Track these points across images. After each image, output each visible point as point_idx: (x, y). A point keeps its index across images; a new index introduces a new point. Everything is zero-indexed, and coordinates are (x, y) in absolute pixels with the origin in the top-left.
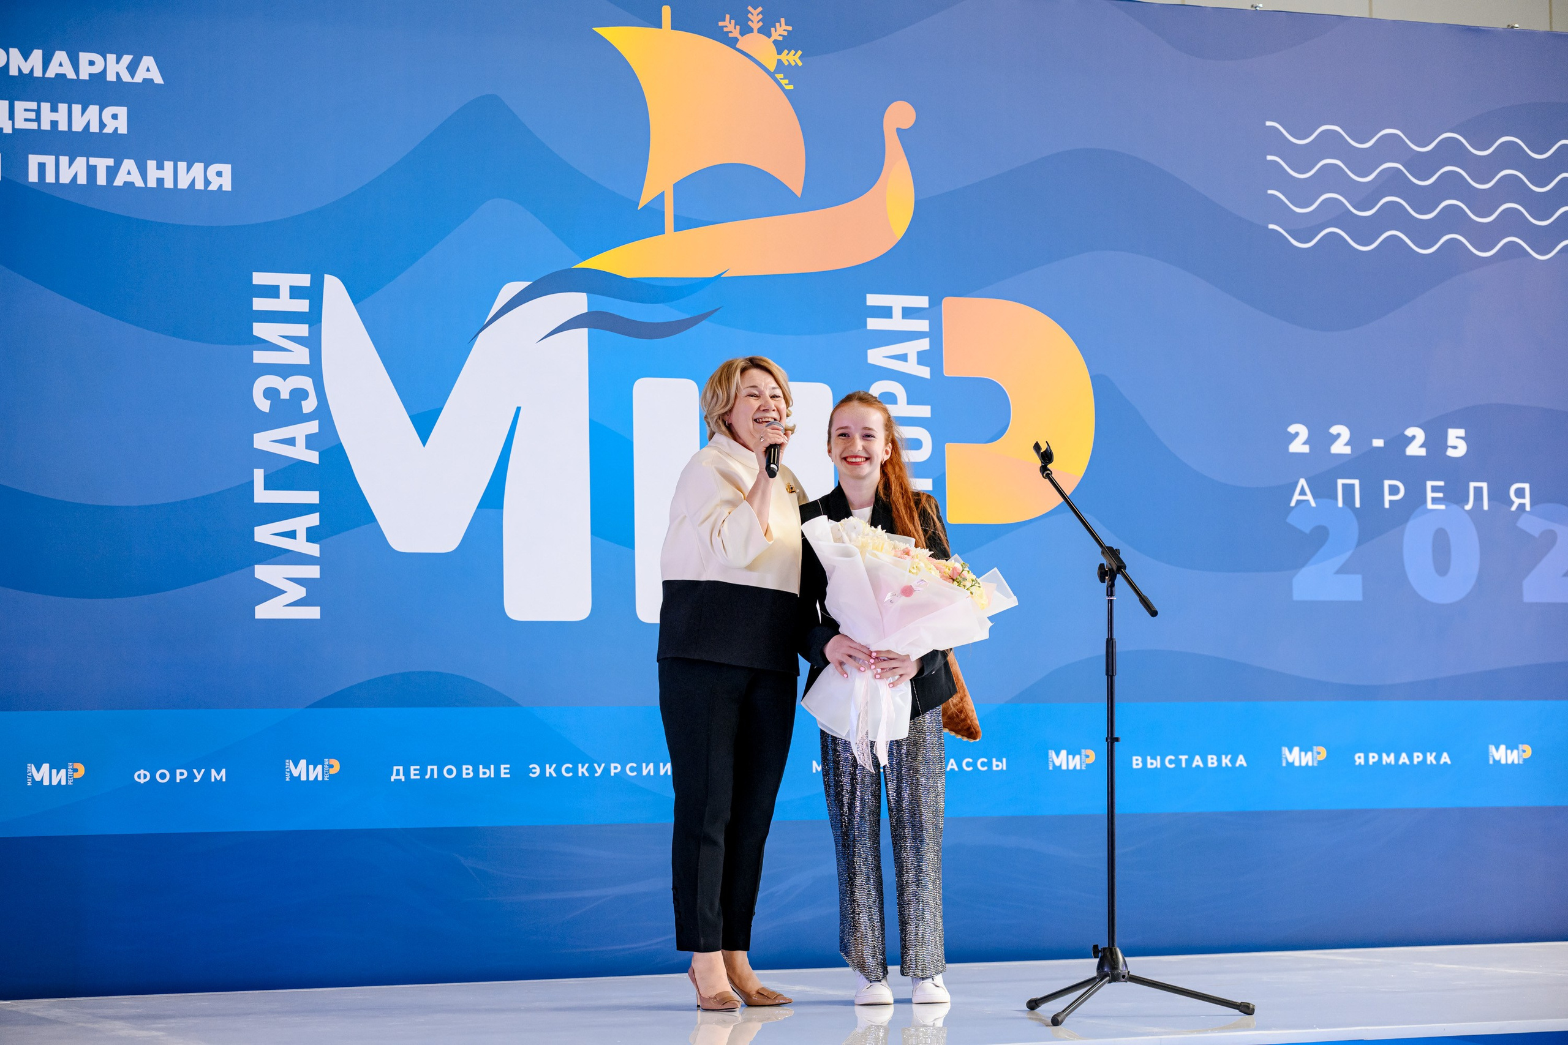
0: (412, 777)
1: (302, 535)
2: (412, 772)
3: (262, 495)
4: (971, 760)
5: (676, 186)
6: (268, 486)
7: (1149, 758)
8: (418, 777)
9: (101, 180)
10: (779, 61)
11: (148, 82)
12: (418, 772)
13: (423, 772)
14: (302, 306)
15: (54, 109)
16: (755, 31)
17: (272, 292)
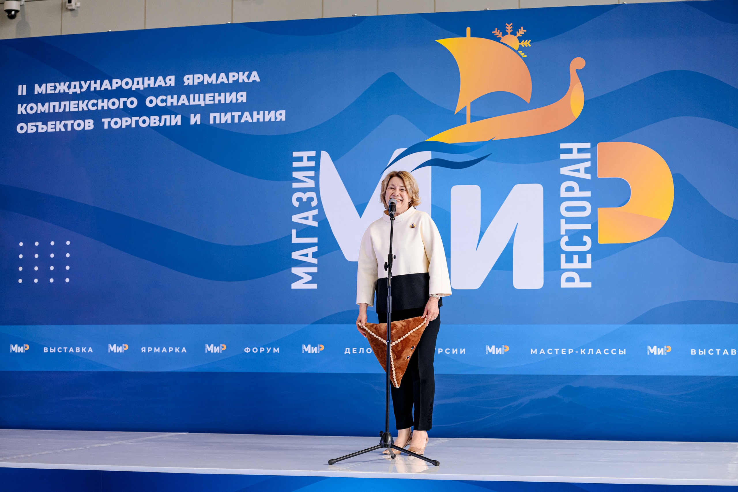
0: (353, 352)
1: (310, 255)
2: (353, 350)
3: (295, 240)
4: (608, 350)
5: (472, 103)
6: (297, 236)
7: (700, 350)
8: (356, 353)
9: (236, 121)
10: (520, 46)
11: (254, 81)
12: (356, 351)
13: (358, 350)
14: (312, 164)
15: (220, 95)
16: (509, 33)
17: (300, 159)
